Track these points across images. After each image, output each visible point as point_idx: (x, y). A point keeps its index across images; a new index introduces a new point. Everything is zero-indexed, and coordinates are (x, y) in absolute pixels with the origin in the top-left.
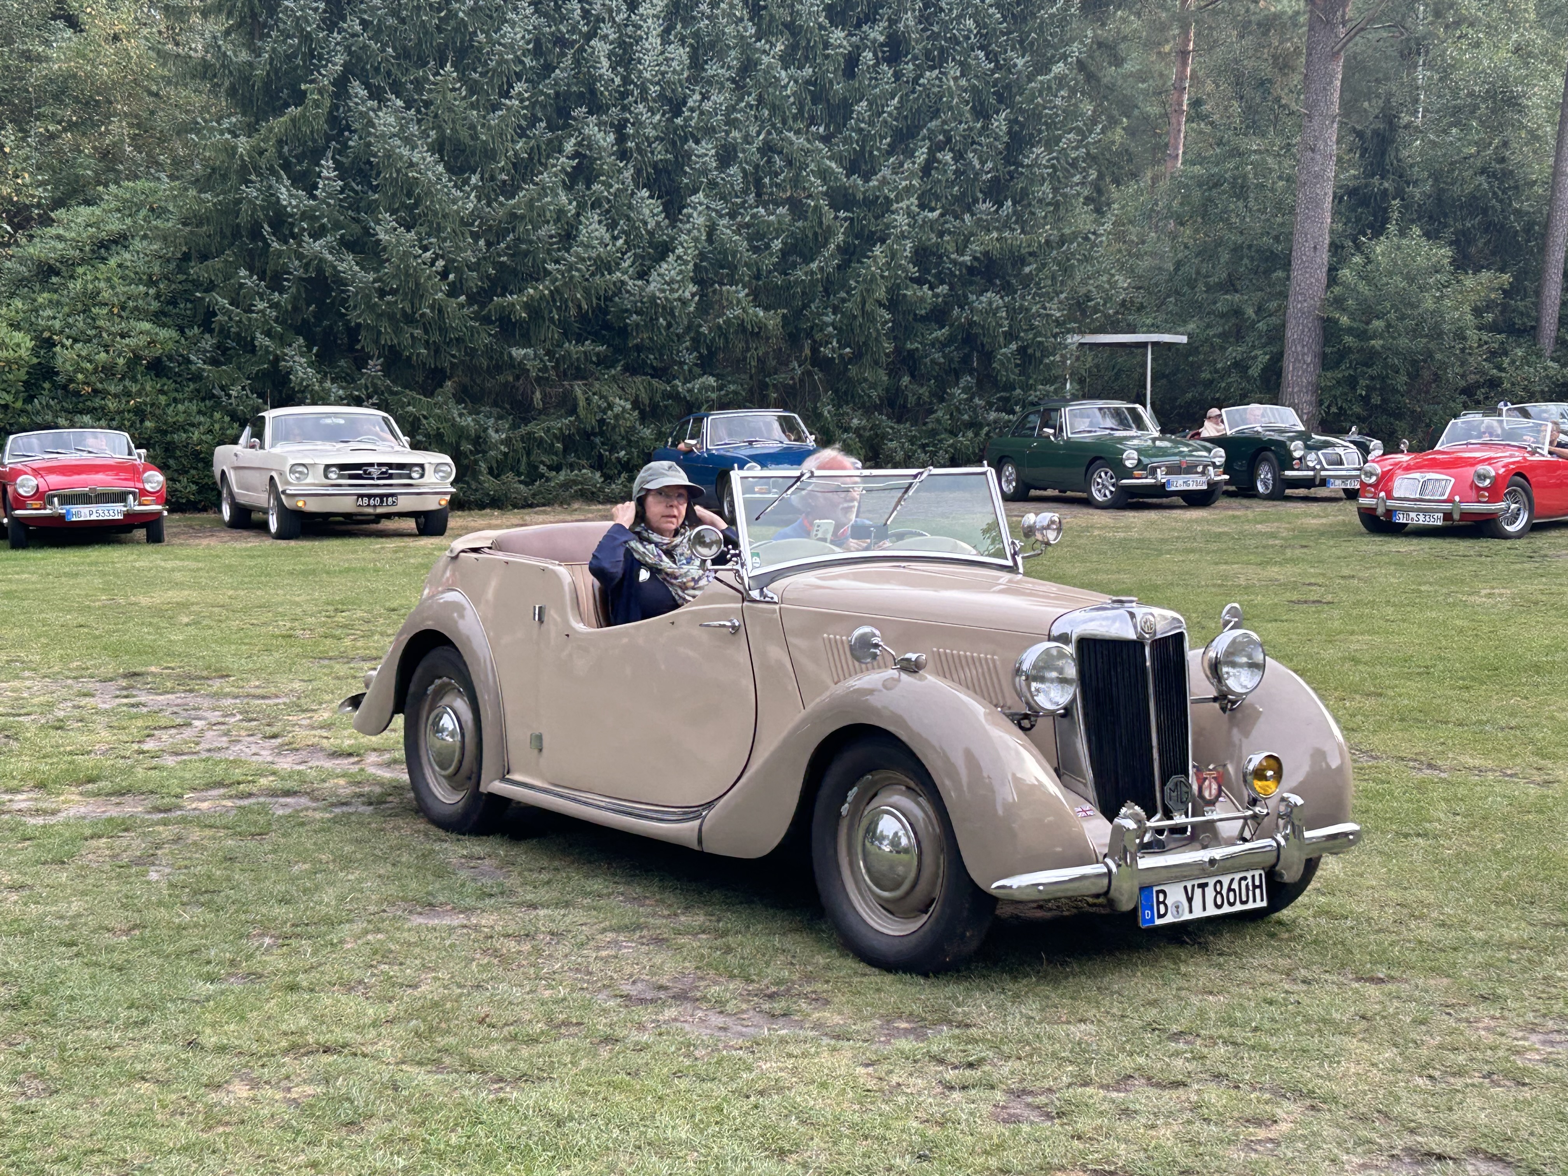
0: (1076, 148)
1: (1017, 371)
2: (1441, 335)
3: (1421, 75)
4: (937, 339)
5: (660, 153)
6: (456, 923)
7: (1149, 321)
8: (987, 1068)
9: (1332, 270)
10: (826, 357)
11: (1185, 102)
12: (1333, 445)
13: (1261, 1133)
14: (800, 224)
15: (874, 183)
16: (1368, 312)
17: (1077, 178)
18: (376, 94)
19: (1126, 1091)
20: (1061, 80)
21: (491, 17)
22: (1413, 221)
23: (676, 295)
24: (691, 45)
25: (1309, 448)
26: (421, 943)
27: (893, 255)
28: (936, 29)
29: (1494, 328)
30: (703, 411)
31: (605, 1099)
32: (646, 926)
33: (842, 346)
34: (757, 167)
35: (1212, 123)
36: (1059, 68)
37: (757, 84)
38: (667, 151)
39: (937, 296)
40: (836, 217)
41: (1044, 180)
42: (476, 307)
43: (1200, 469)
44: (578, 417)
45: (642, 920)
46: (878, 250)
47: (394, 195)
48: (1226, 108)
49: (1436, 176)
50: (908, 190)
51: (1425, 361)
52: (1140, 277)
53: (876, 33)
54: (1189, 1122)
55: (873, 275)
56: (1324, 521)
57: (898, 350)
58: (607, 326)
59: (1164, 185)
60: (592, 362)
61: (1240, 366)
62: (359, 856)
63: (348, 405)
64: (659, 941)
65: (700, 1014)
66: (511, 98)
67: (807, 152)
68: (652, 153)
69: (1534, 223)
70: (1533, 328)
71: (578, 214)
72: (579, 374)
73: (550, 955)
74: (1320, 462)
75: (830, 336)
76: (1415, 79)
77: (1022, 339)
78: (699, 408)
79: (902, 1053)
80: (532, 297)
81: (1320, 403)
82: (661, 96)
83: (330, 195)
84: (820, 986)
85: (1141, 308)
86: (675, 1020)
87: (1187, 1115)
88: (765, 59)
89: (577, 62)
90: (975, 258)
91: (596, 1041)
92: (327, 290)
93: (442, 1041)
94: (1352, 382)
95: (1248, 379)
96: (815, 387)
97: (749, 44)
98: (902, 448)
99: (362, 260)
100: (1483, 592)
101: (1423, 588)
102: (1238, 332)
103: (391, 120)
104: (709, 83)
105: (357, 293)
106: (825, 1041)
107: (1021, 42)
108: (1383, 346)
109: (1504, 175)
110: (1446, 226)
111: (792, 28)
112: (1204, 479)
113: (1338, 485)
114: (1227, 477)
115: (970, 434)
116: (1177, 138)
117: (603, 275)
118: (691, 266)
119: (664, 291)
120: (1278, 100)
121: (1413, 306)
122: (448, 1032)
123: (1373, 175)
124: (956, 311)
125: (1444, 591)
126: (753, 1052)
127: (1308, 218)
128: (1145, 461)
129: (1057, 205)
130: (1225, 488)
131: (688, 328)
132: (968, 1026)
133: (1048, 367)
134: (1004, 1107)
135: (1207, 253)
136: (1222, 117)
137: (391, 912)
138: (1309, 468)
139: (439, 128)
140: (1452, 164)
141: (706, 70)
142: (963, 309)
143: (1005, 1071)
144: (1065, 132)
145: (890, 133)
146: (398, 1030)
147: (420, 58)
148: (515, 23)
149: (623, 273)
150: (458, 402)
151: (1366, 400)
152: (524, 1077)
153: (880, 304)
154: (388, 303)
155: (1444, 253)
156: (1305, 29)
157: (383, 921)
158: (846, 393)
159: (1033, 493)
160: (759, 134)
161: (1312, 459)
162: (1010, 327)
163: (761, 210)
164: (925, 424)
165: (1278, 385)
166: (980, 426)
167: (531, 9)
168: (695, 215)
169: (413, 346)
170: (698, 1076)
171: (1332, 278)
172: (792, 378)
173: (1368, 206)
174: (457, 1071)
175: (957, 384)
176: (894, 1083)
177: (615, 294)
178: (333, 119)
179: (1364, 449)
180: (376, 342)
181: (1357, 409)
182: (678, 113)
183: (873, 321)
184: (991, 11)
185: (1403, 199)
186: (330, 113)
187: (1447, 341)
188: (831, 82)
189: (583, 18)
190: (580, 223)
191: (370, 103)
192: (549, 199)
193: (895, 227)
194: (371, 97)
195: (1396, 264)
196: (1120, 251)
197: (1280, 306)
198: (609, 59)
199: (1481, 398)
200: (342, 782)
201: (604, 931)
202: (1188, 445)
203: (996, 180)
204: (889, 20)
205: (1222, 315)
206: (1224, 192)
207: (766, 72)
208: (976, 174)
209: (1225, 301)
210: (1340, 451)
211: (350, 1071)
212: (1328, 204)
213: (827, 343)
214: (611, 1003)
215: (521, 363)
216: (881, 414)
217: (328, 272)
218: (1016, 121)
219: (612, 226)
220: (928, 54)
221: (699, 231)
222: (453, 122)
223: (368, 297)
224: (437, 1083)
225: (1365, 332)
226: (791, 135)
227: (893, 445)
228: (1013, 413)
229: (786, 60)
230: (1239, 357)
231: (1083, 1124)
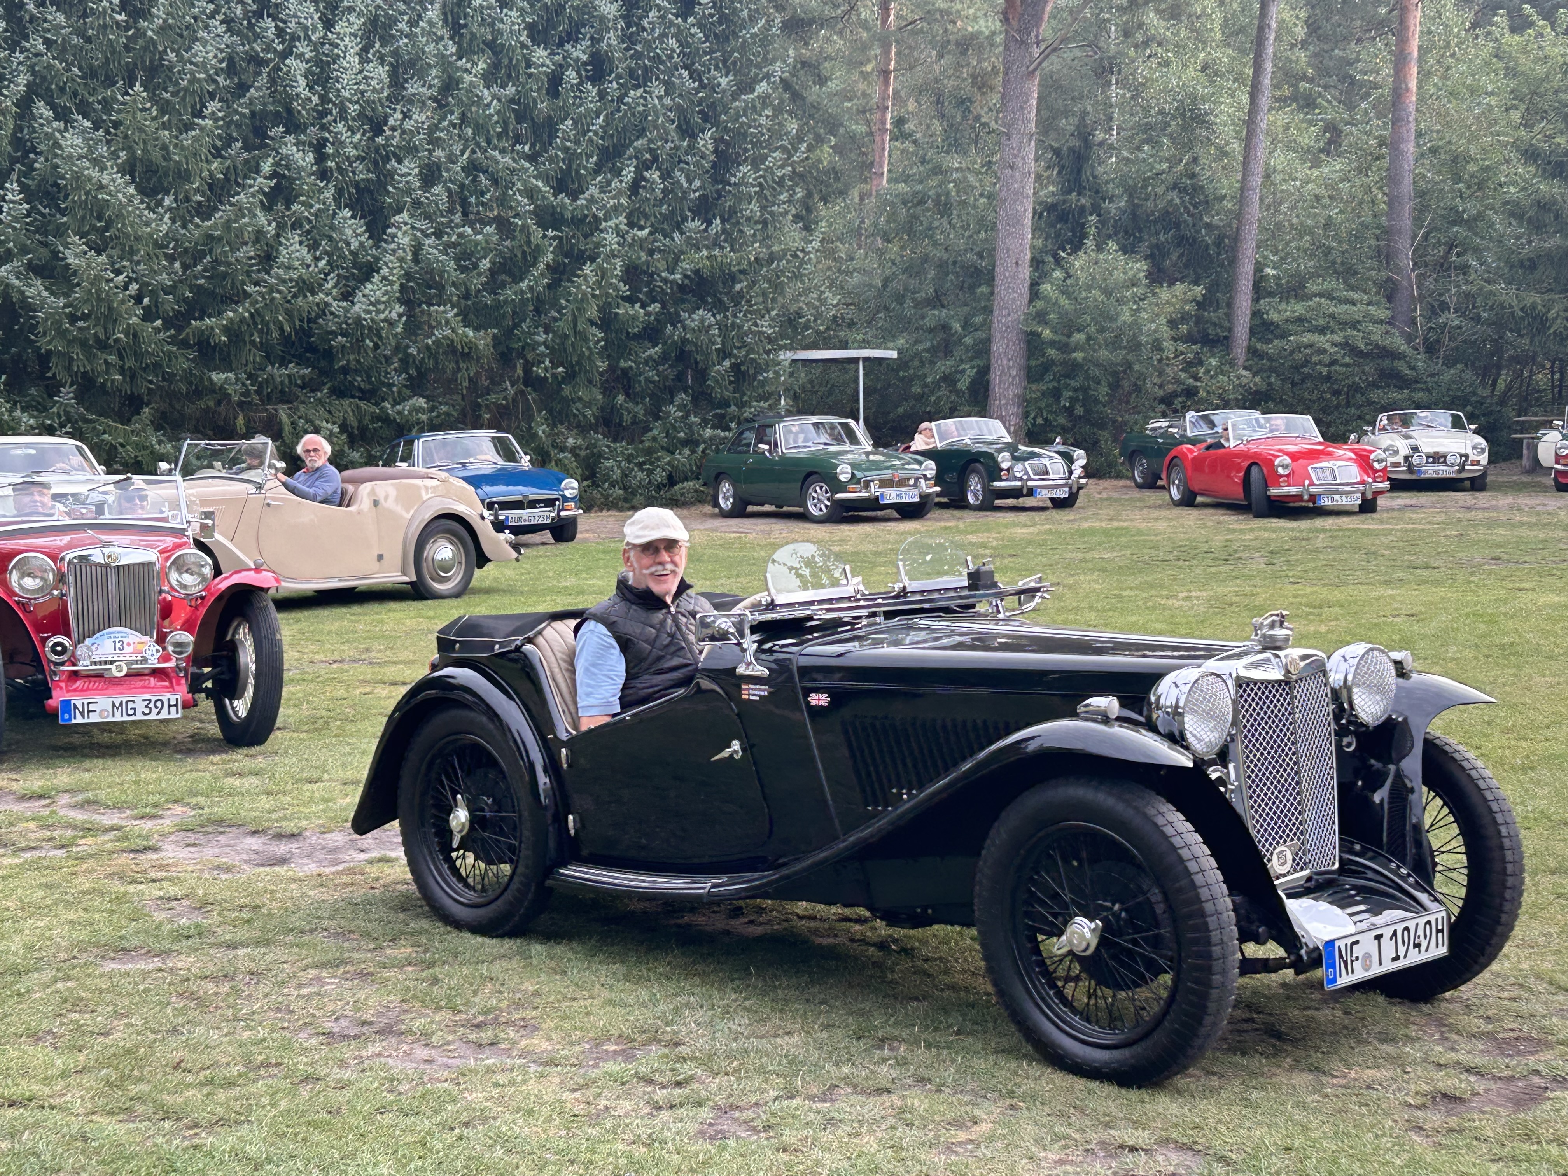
0: (782, 167)
1: (731, 388)
2: (1139, 345)
3: (1115, 93)
4: (650, 357)
5: (362, 173)
6: (150, 967)
7: (860, 337)
8: (695, 1086)
9: (1034, 285)
10: (538, 376)
11: (889, 121)
12: (1039, 456)
13: (962, 1136)
14: (507, 243)
15: (581, 202)
16: (1069, 326)
17: (784, 197)
18: (62, 115)
19: (832, 1100)
20: (765, 99)
21: (181, 36)
22: (1109, 237)
23: (382, 316)
24: (391, 64)
25: (1015, 459)
26: (112, 989)
27: (603, 273)
28: (638, 48)
29: (1189, 339)
30: (414, 433)
31: (305, 1139)
32: (349, 961)
33: (555, 366)
34: (462, 186)
35: (915, 142)
36: (762, 87)
37: (460, 103)
38: (369, 171)
39: (648, 314)
40: (544, 236)
41: (751, 198)
42: (173, 331)
43: (912, 482)
44: (283, 441)
45: (347, 955)
46: (587, 269)
47: (83, 218)
48: (928, 126)
49: (1131, 192)
50: (616, 209)
51: (1124, 372)
52: (850, 293)
53: (579, 52)
54: (893, 1128)
55: (584, 294)
56: (1031, 530)
57: (612, 369)
58: (312, 349)
59: (871, 202)
60: (297, 385)
61: (949, 379)
62: (49, 902)
63: (40, 434)
64: (363, 975)
65: (405, 1047)
66: (204, 118)
67: (513, 171)
68: (354, 173)
69: (1225, 236)
70: (1226, 338)
71: (278, 235)
72: (285, 397)
73: (250, 996)
74: (1027, 473)
75: (542, 355)
76: (1109, 98)
77: (736, 357)
78: (410, 430)
79: (611, 1075)
80: (231, 320)
81: (1026, 415)
82: (361, 115)
83: (16, 219)
84: (529, 1014)
85: (851, 324)
86: (379, 1055)
87: (891, 1121)
88: (467, 78)
89: (272, 81)
90: (686, 276)
91: (296, 1081)
92: (15, 316)
93: (134, 1089)
94: (1056, 394)
95: (958, 392)
96: (529, 408)
97: (450, 63)
98: (619, 467)
99: (51, 284)
100: (1181, 595)
101: (1125, 593)
102: (946, 346)
103: (79, 141)
104: (411, 102)
105: (47, 319)
106: (533, 1068)
107: (725, 62)
108: (1084, 359)
109: (1195, 190)
110: (1141, 240)
111: (494, 47)
112: (917, 492)
113: (1045, 494)
114: (938, 489)
115: (687, 452)
116: (882, 157)
117: (305, 296)
118: (396, 287)
119: (369, 312)
120: (978, 118)
121: (1112, 319)
122: (141, 1080)
123: (1069, 192)
124: (669, 328)
125: (1145, 595)
126: (459, 1084)
127: (1010, 234)
128: (859, 474)
129: (765, 223)
130: (937, 500)
131: (397, 349)
132: (677, 1045)
133: (763, 384)
134: (711, 1124)
135: (913, 269)
136: (924, 136)
137: (83, 958)
138: (1016, 479)
139: (130, 149)
140: (1145, 180)
141: (406, 89)
142: (675, 326)
143: (713, 1087)
144: (772, 151)
145: (597, 151)
146: (87, 1080)
147: (107, 77)
148: (206, 41)
149: (327, 295)
150: (157, 429)
151: (1069, 411)
152: (222, 1122)
153: (592, 323)
154: (80, 328)
155: (1139, 267)
156: (1001, 49)
157: (74, 968)
158: (560, 413)
159: (751, 508)
160: (463, 152)
161: (1018, 469)
162: (723, 344)
163: (469, 230)
164: (642, 442)
165: (986, 397)
166: (697, 443)
167: (224, 27)
168: (400, 234)
169: (107, 373)
170: (400, 1110)
171: (1034, 294)
172: (505, 398)
173: (1066, 222)
174: (149, 1119)
175: (672, 402)
176: (601, 1107)
177: (318, 316)
178: (17, 141)
179: (1069, 459)
180: (69, 368)
181: (1062, 420)
182: (379, 131)
183: (586, 340)
184: (693, 31)
185: (1099, 215)
186: (14, 134)
187: (1145, 352)
188: (535, 101)
189: (278, 36)
190: (281, 244)
191: (56, 124)
192: (246, 220)
193: (604, 246)
194: (57, 119)
195: (1094, 278)
196: (829, 268)
197: (985, 320)
198: (306, 77)
199: (1179, 407)
200: (31, 825)
201: (307, 967)
202: (900, 459)
203: (704, 197)
204: (592, 38)
205: (931, 330)
206: (928, 210)
207: (468, 91)
208: (684, 192)
209: (933, 316)
210: (1046, 461)
211: (37, 1124)
212: (1028, 220)
213: (540, 362)
214: (314, 1041)
215: (221, 388)
216: (596, 432)
217: (16, 297)
218: (722, 139)
219: (313, 247)
220: (632, 73)
221: (404, 250)
222: (144, 142)
223: (59, 323)
224: (129, 1132)
225: (1067, 345)
226: (496, 153)
227: (609, 464)
228: (729, 429)
229: (489, 78)
230: (948, 371)
231: (789, 1136)
